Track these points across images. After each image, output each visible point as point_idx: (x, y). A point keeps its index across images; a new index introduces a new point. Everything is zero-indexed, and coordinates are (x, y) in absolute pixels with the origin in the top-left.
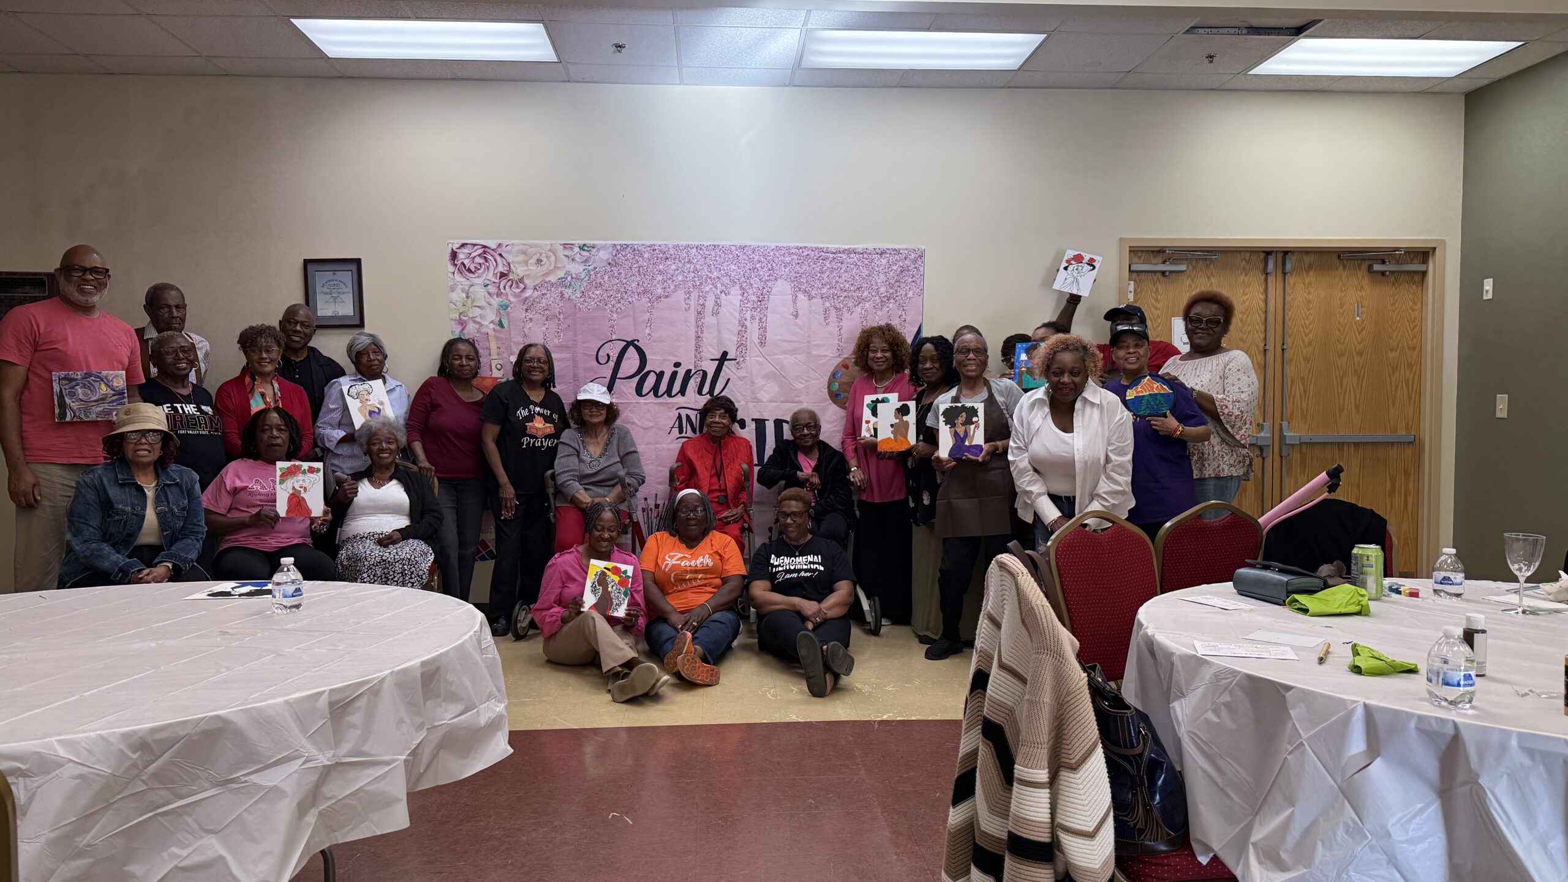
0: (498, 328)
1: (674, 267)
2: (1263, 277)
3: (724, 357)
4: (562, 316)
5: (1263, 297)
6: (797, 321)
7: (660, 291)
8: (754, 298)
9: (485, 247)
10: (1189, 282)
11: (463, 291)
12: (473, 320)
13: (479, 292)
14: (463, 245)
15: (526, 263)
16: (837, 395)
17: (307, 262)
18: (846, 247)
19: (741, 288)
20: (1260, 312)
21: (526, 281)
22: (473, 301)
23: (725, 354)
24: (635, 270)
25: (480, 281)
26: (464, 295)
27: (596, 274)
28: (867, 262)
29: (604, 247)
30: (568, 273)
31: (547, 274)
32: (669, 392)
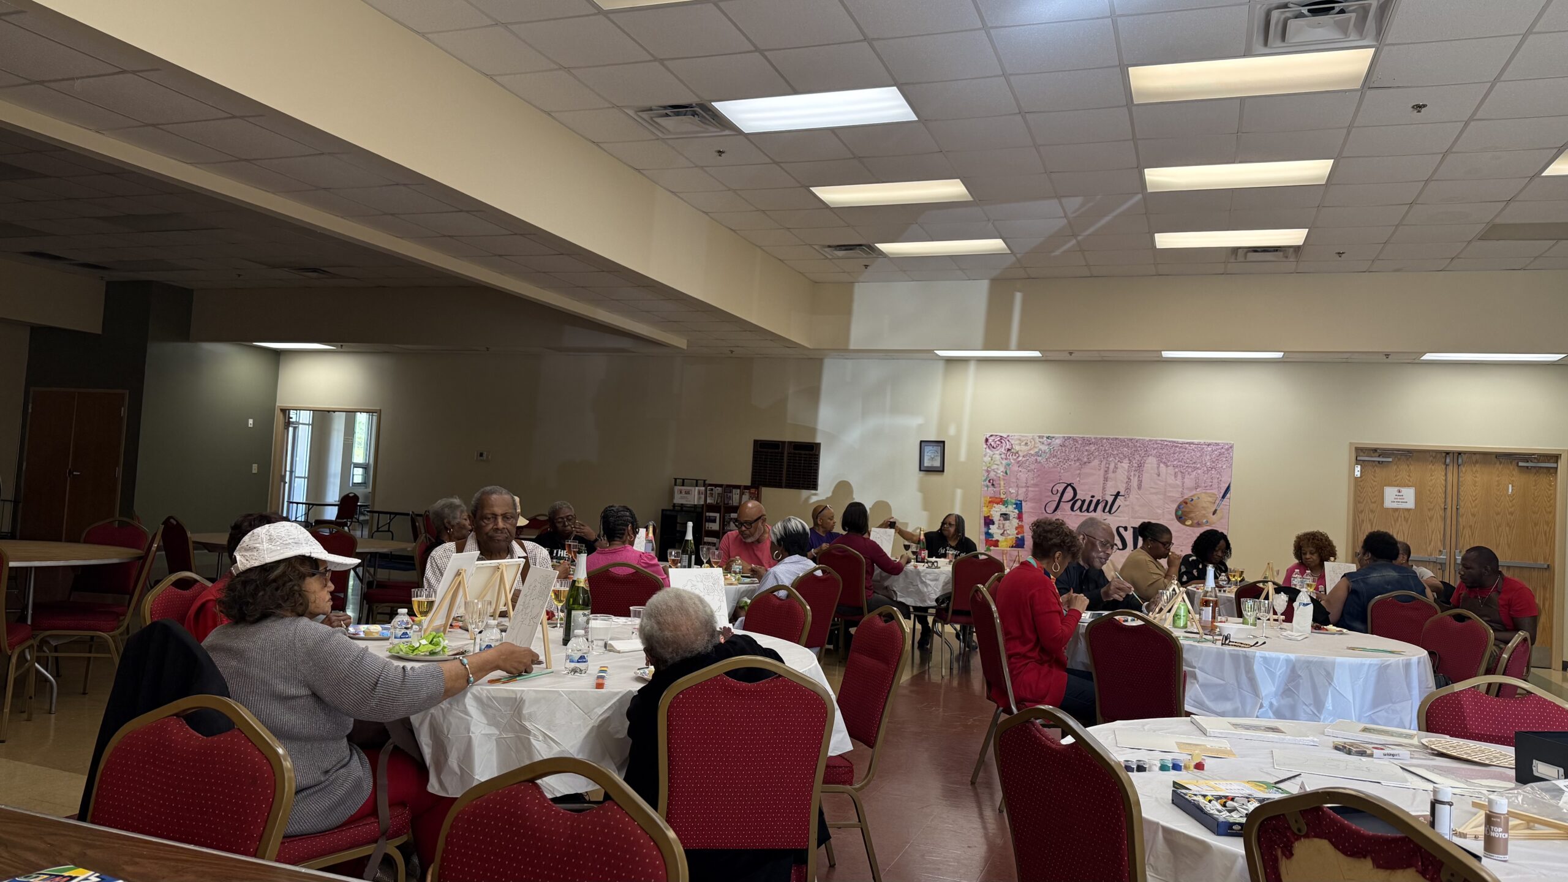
0: (1005, 475)
1: (1094, 448)
2: (1444, 467)
3: (1118, 494)
4: (1035, 470)
5: (1444, 478)
6: (1160, 478)
7: (1085, 460)
8: (1136, 465)
9: (1001, 437)
10: (1395, 467)
11: (990, 456)
12: (993, 470)
13: (997, 457)
14: (991, 436)
15: (1020, 444)
16: (1180, 518)
17: (921, 442)
18: (1189, 441)
19: (1129, 460)
20: (1442, 487)
21: (1020, 453)
22: (994, 461)
23: (1119, 493)
24: (1073, 449)
25: (998, 452)
26: (990, 459)
27: (1054, 450)
28: (1200, 449)
29: (1059, 438)
30: (1040, 450)
31: (1031, 450)
32: (1088, 510)
